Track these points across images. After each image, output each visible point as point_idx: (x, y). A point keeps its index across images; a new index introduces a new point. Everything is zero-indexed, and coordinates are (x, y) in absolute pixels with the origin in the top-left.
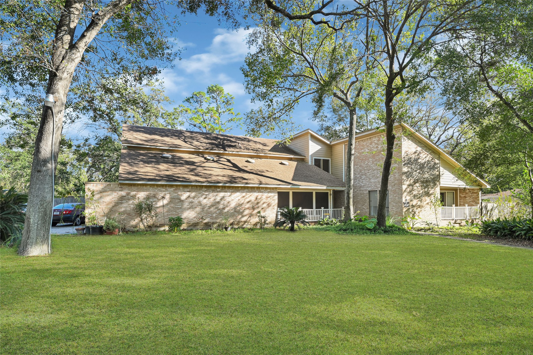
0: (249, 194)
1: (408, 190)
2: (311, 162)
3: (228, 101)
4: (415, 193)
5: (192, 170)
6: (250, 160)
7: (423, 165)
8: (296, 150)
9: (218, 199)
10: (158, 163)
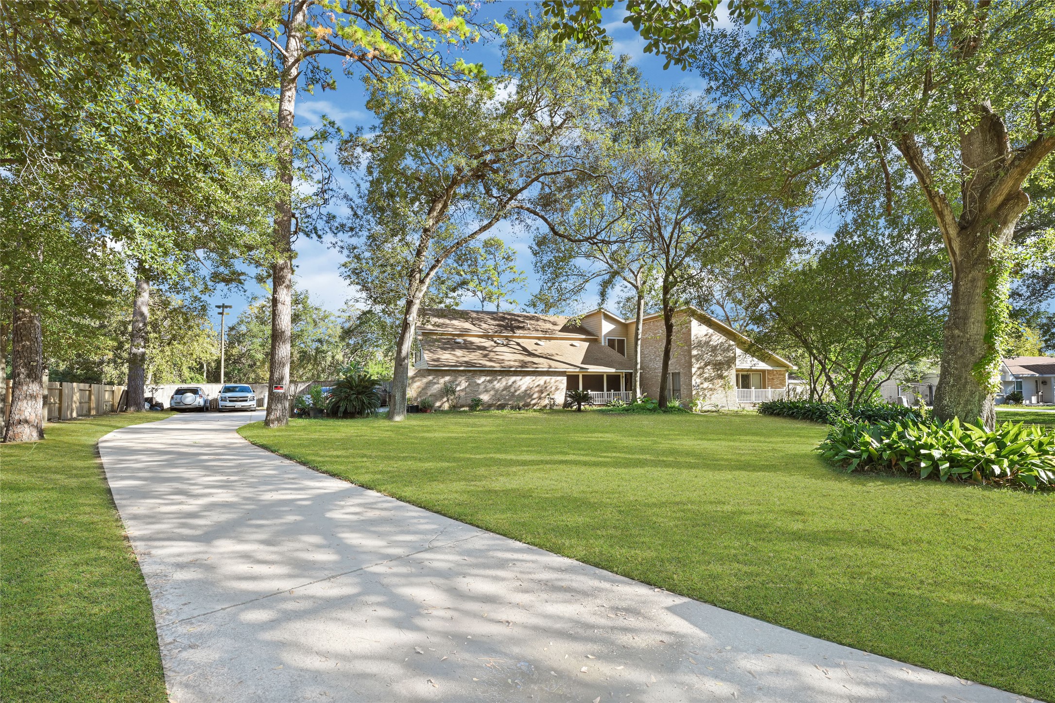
0: (539, 378)
1: (698, 373)
2: (604, 342)
3: (509, 257)
4: (706, 375)
5: (485, 356)
6: (539, 342)
7: (716, 347)
8: (589, 329)
9: (510, 383)
10: (453, 349)
